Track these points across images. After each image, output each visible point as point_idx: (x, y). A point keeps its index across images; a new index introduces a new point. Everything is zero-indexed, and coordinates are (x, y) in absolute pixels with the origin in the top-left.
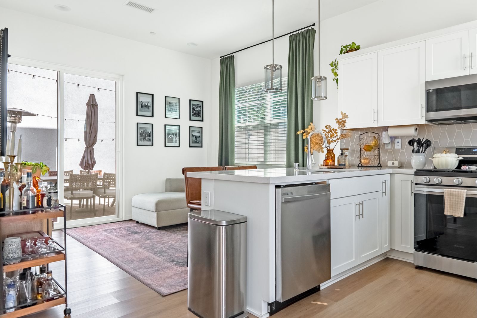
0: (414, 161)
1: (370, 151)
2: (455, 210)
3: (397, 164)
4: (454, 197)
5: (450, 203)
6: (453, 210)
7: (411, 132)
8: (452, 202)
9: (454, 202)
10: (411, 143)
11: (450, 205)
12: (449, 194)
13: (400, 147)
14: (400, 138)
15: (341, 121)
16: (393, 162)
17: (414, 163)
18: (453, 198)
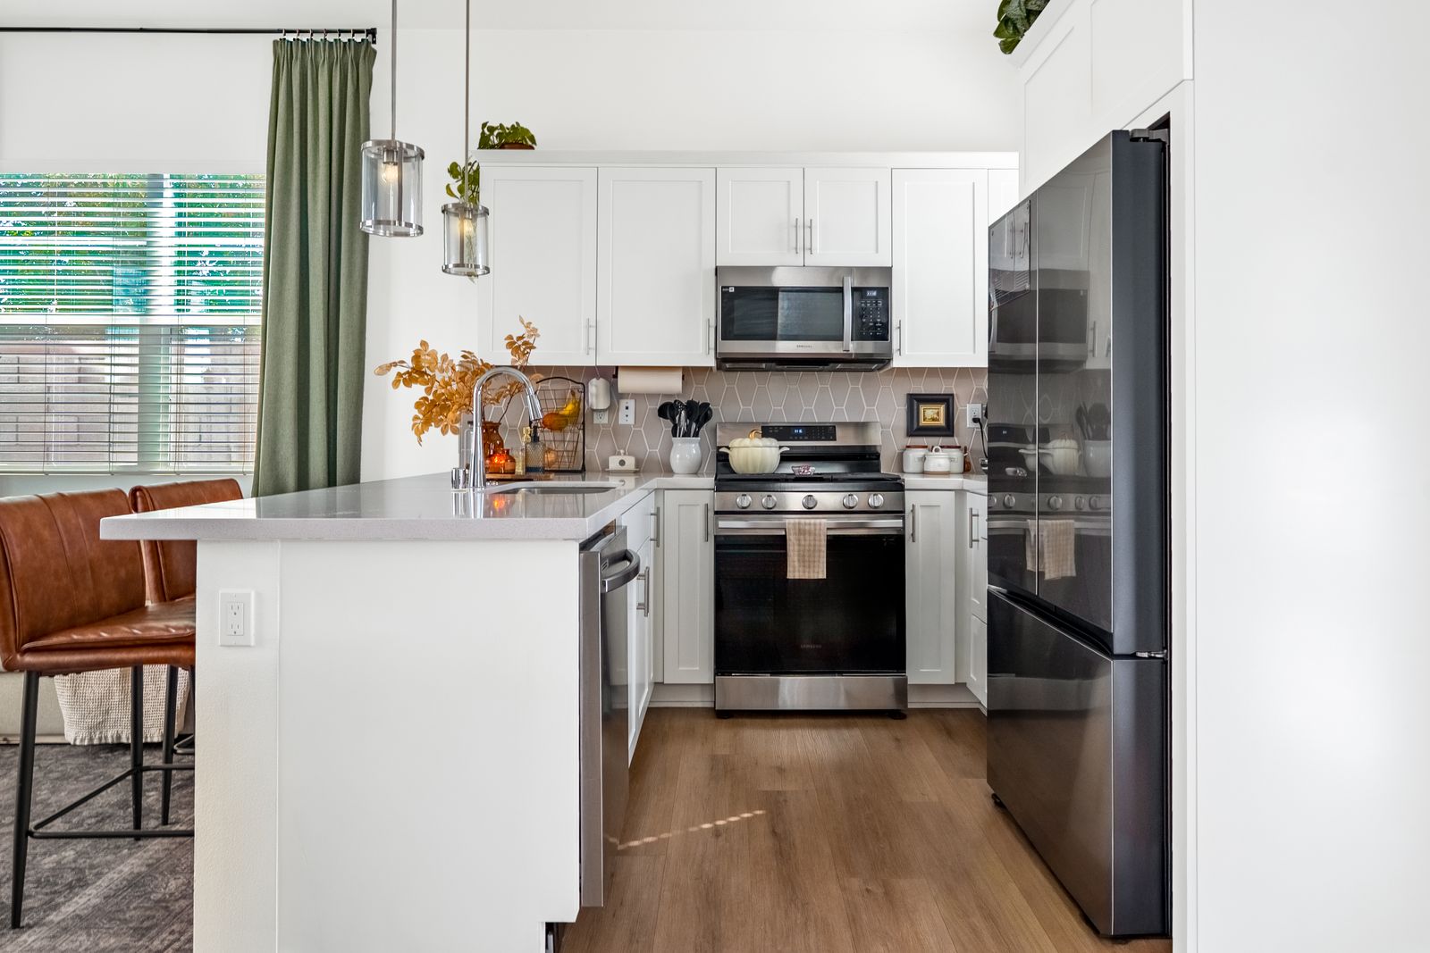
0: (678, 456)
1: (560, 429)
2: (809, 567)
3: (630, 462)
4: (807, 537)
5: (799, 551)
6: (804, 566)
7: (673, 384)
8: (802, 548)
9: (807, 548)
10: (667, 411)
11: (799, 555)
12: (797, 532)
13: (631, 421)
14: (631, 398)
15: (520, 343)
16: (620, 458)
17: (678, 461)
18: (805, 540)
